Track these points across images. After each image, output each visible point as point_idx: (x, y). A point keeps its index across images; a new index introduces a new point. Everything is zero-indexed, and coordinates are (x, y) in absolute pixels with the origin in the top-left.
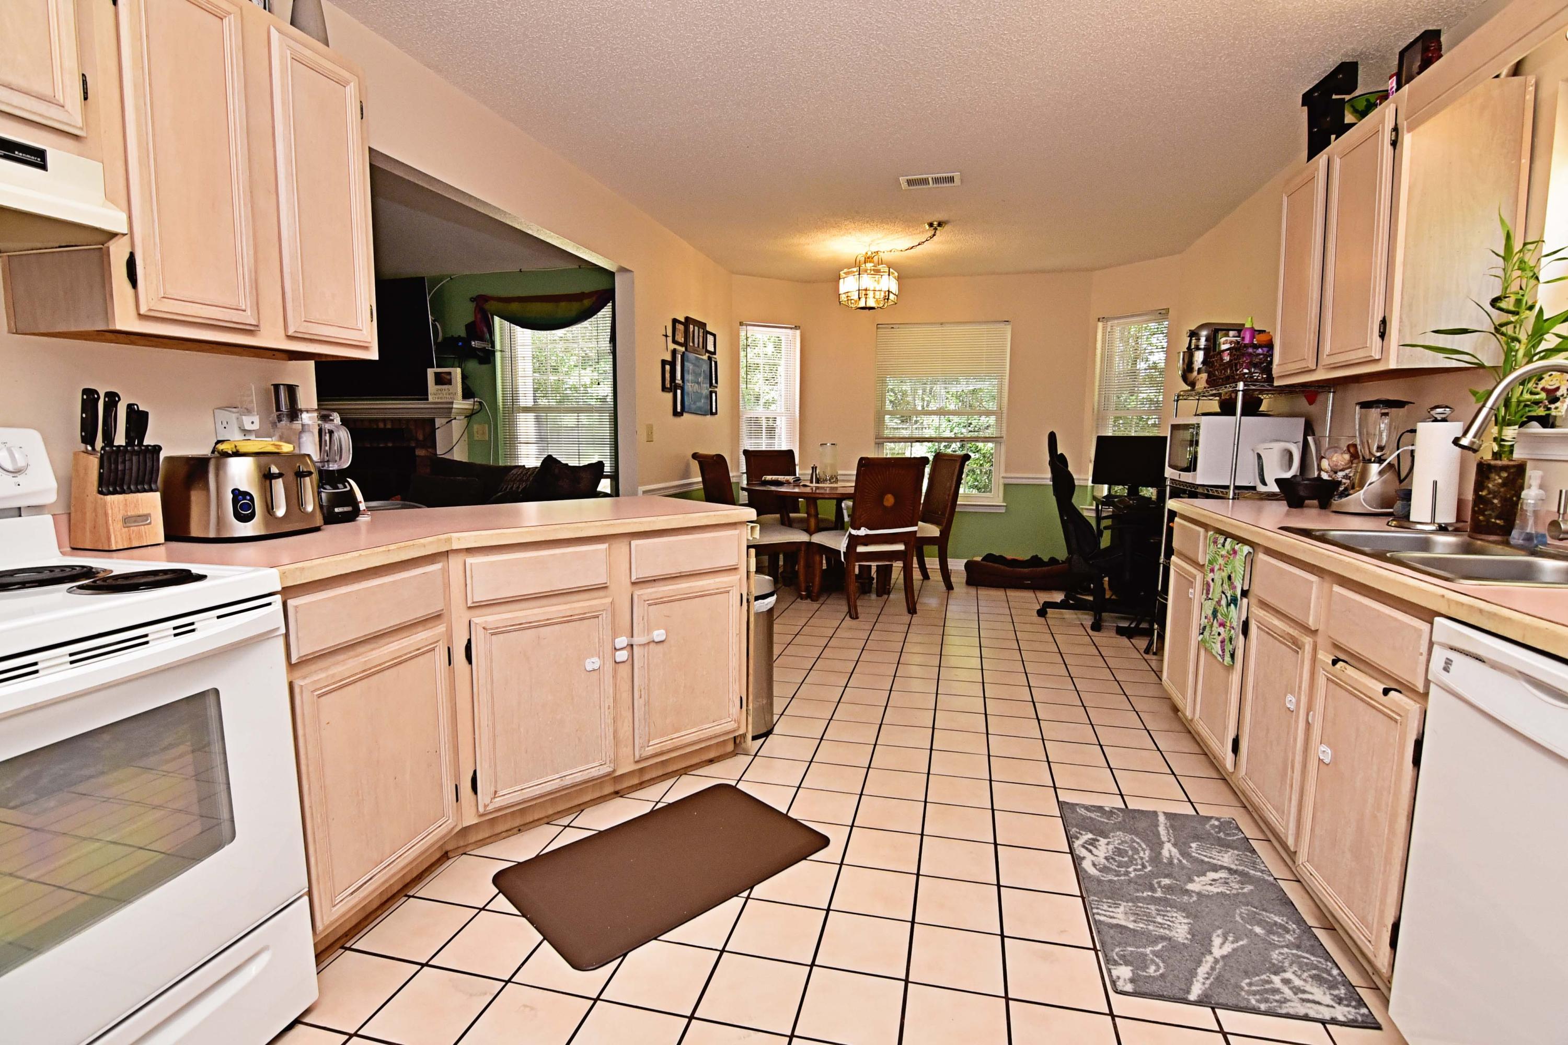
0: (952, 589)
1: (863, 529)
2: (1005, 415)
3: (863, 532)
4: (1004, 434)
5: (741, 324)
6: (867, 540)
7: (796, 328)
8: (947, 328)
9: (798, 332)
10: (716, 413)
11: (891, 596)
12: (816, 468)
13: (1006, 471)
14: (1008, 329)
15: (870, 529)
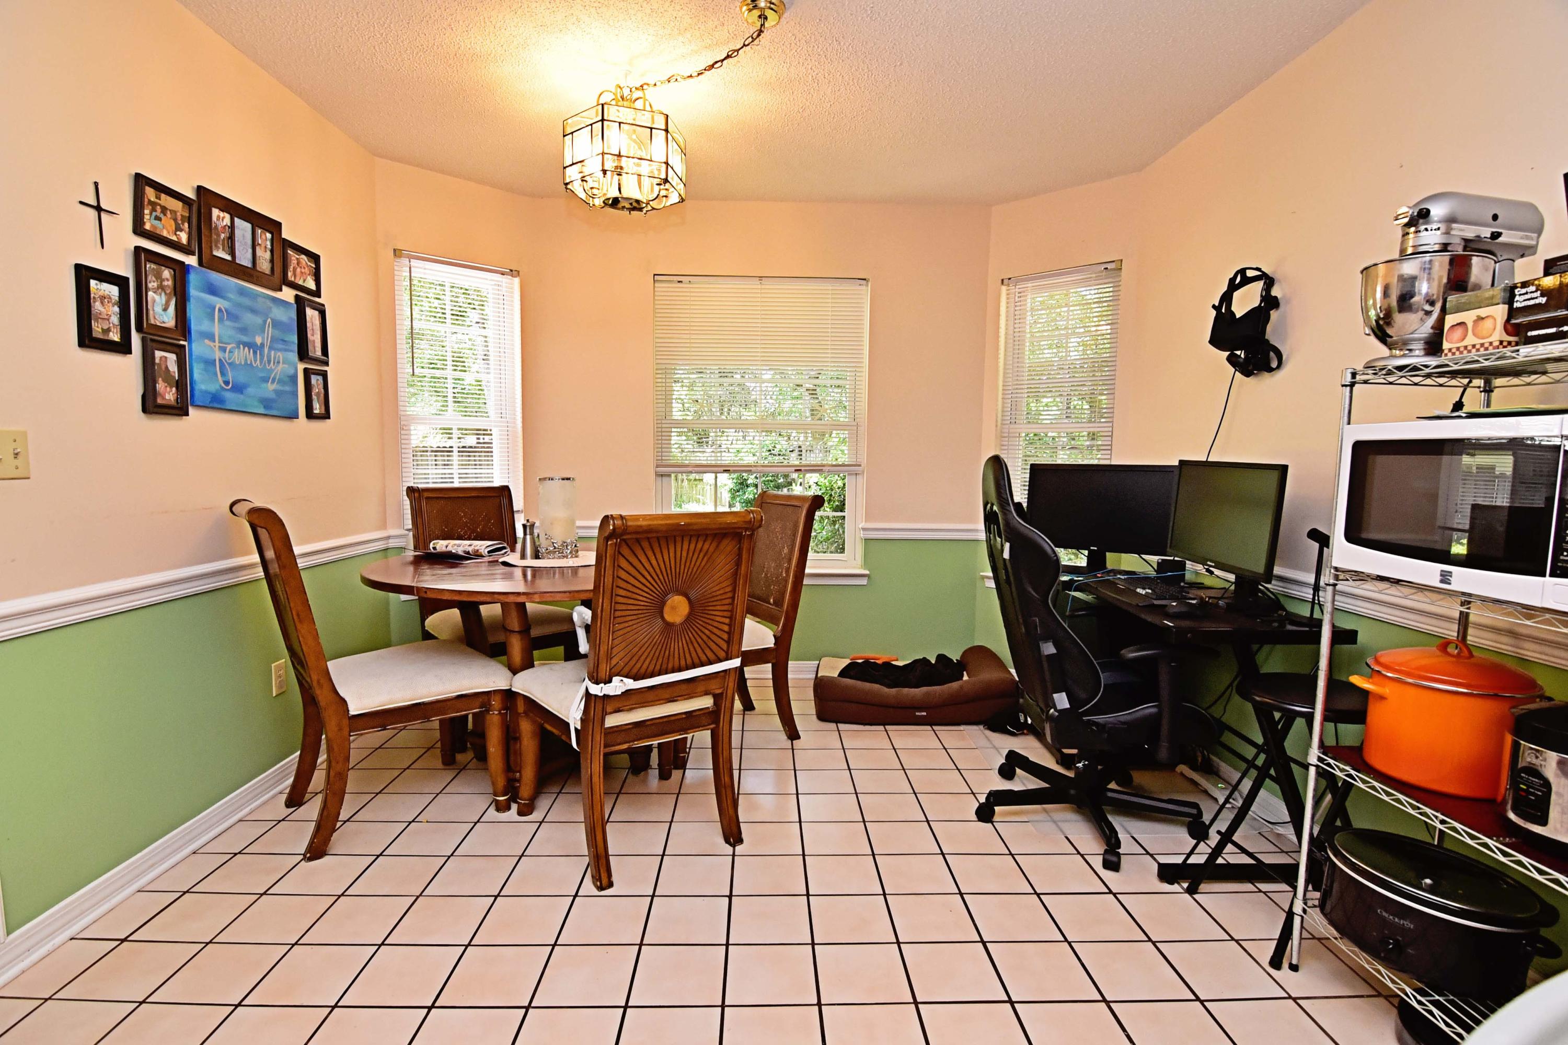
0: (798, 737)
1: (616, 679)
2: (863, 430)
3: (618, 686)
4: (863, 460)
5: (397, 253)
6: (629, 699)
7: (513, 273)
8: (768, 285)
9: (517, 281)
10: (326, 415)
11: (688, 773)
12: (532, 526)
13: (868, 518)
14: (865, 292)
15: (636, 678)
